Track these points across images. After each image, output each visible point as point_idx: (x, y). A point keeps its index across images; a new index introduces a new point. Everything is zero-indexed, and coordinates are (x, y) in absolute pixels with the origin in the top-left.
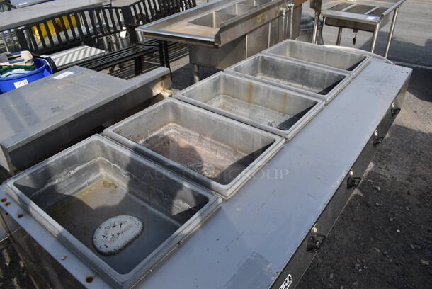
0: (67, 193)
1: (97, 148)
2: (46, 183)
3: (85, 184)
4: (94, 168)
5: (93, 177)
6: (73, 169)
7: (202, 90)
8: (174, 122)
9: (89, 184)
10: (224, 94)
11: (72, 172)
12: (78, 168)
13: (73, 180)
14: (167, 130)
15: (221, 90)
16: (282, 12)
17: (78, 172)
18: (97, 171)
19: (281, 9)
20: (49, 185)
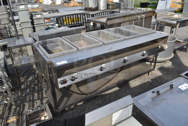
0: (50, 50)
1: (59, 40)
2: (45, 45)
3: (55, 49)
4: (58, 45)
5: (57, 48)
6: (52, 44)
7: (94, 34)
8: (83, 40)
9: (56, 49)
10: (102, 36)
11: (52, 45)
12: (53, 44)
13: (52, 47)
14: (81, 42)
15: (101, 35)
16: (138, 17)
17: (53, 45)
18: (58, 47)
19: (138, 16)
20: (46, 46)
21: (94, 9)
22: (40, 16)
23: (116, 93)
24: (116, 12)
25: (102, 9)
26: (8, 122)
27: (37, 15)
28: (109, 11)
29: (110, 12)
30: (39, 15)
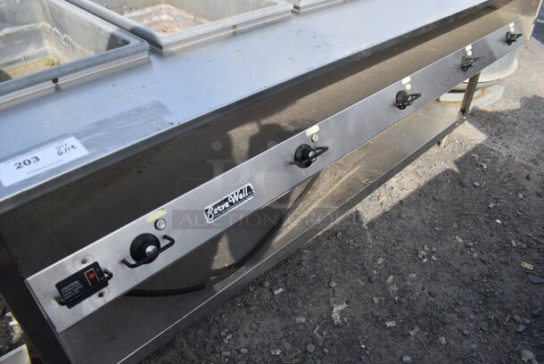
1: (37, 8)
3: (20, 56)
4: (34, 36)
5: (32, 50)
9: (26, 59)
18: (39, 42)
23: (339, 235)
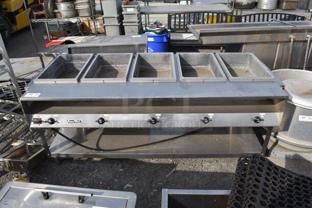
2: (71, 61)
12: (83, 62)
16: (290, 38)
21: (246, 5)
22: (133, 10)
24: (298, 16)
25: (265, 7)
26: (12, 145)
27: (128, 9)
28: (281, 14)
29: (283, 16)
30: (131, 9)
